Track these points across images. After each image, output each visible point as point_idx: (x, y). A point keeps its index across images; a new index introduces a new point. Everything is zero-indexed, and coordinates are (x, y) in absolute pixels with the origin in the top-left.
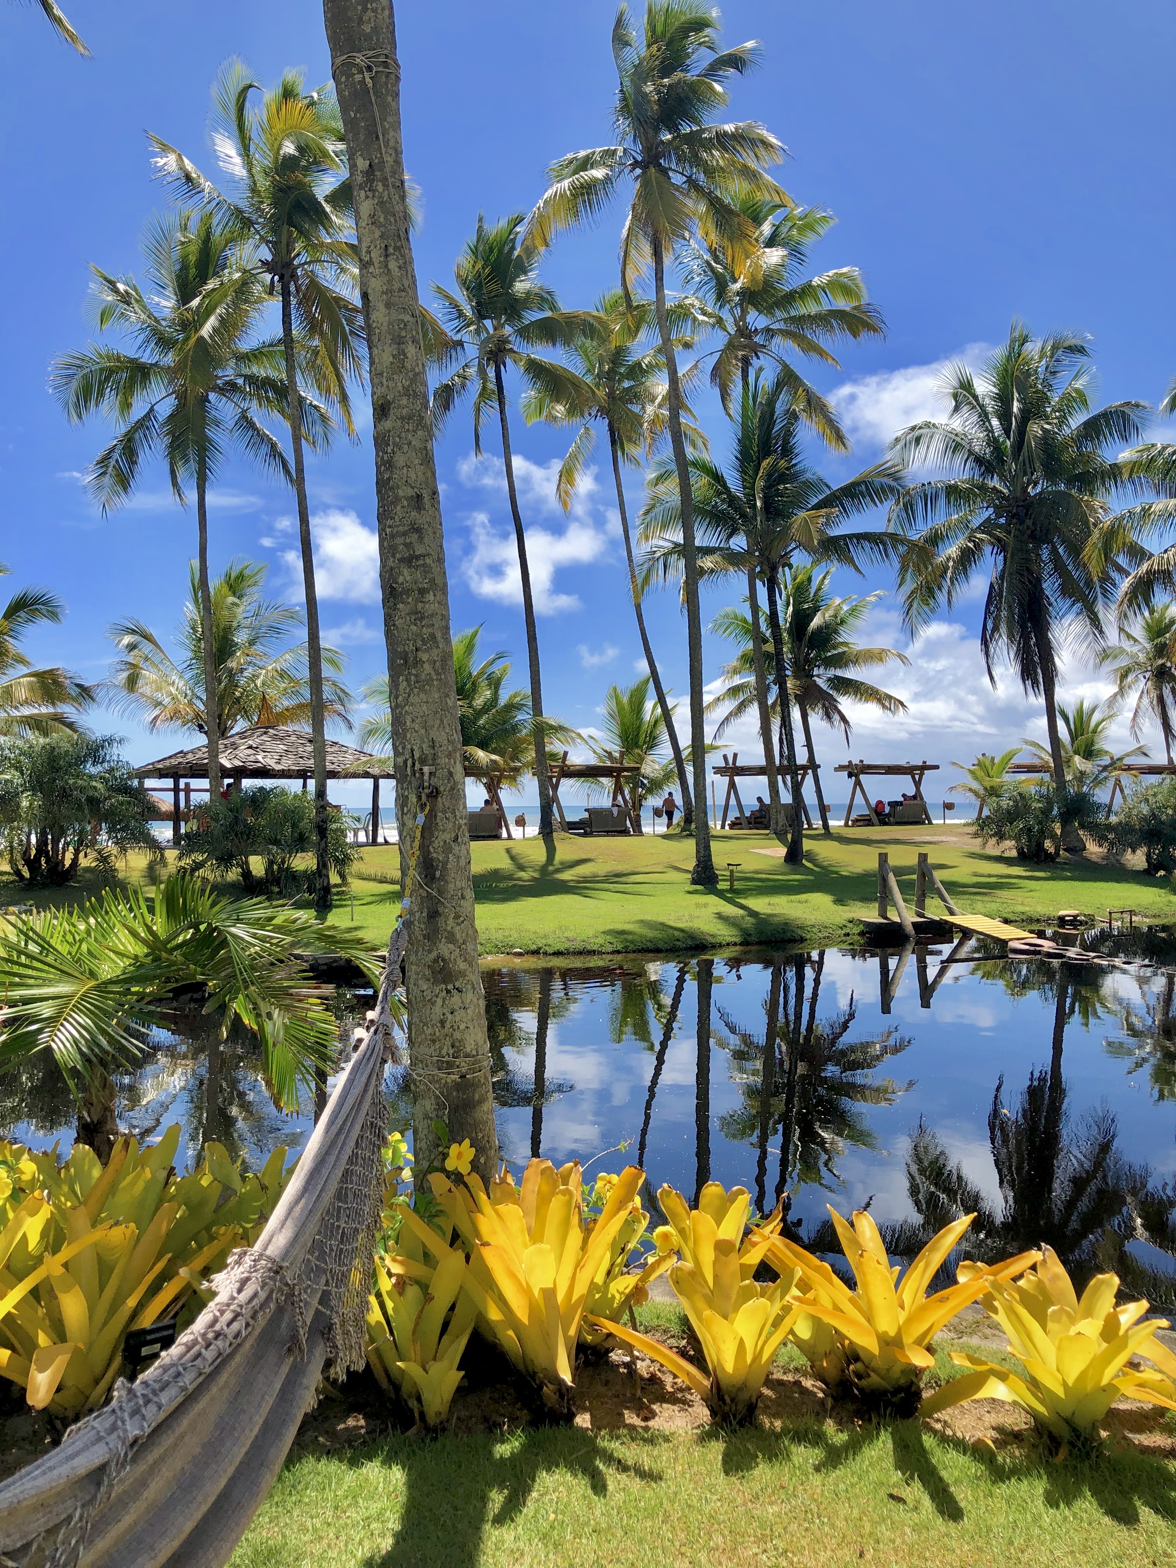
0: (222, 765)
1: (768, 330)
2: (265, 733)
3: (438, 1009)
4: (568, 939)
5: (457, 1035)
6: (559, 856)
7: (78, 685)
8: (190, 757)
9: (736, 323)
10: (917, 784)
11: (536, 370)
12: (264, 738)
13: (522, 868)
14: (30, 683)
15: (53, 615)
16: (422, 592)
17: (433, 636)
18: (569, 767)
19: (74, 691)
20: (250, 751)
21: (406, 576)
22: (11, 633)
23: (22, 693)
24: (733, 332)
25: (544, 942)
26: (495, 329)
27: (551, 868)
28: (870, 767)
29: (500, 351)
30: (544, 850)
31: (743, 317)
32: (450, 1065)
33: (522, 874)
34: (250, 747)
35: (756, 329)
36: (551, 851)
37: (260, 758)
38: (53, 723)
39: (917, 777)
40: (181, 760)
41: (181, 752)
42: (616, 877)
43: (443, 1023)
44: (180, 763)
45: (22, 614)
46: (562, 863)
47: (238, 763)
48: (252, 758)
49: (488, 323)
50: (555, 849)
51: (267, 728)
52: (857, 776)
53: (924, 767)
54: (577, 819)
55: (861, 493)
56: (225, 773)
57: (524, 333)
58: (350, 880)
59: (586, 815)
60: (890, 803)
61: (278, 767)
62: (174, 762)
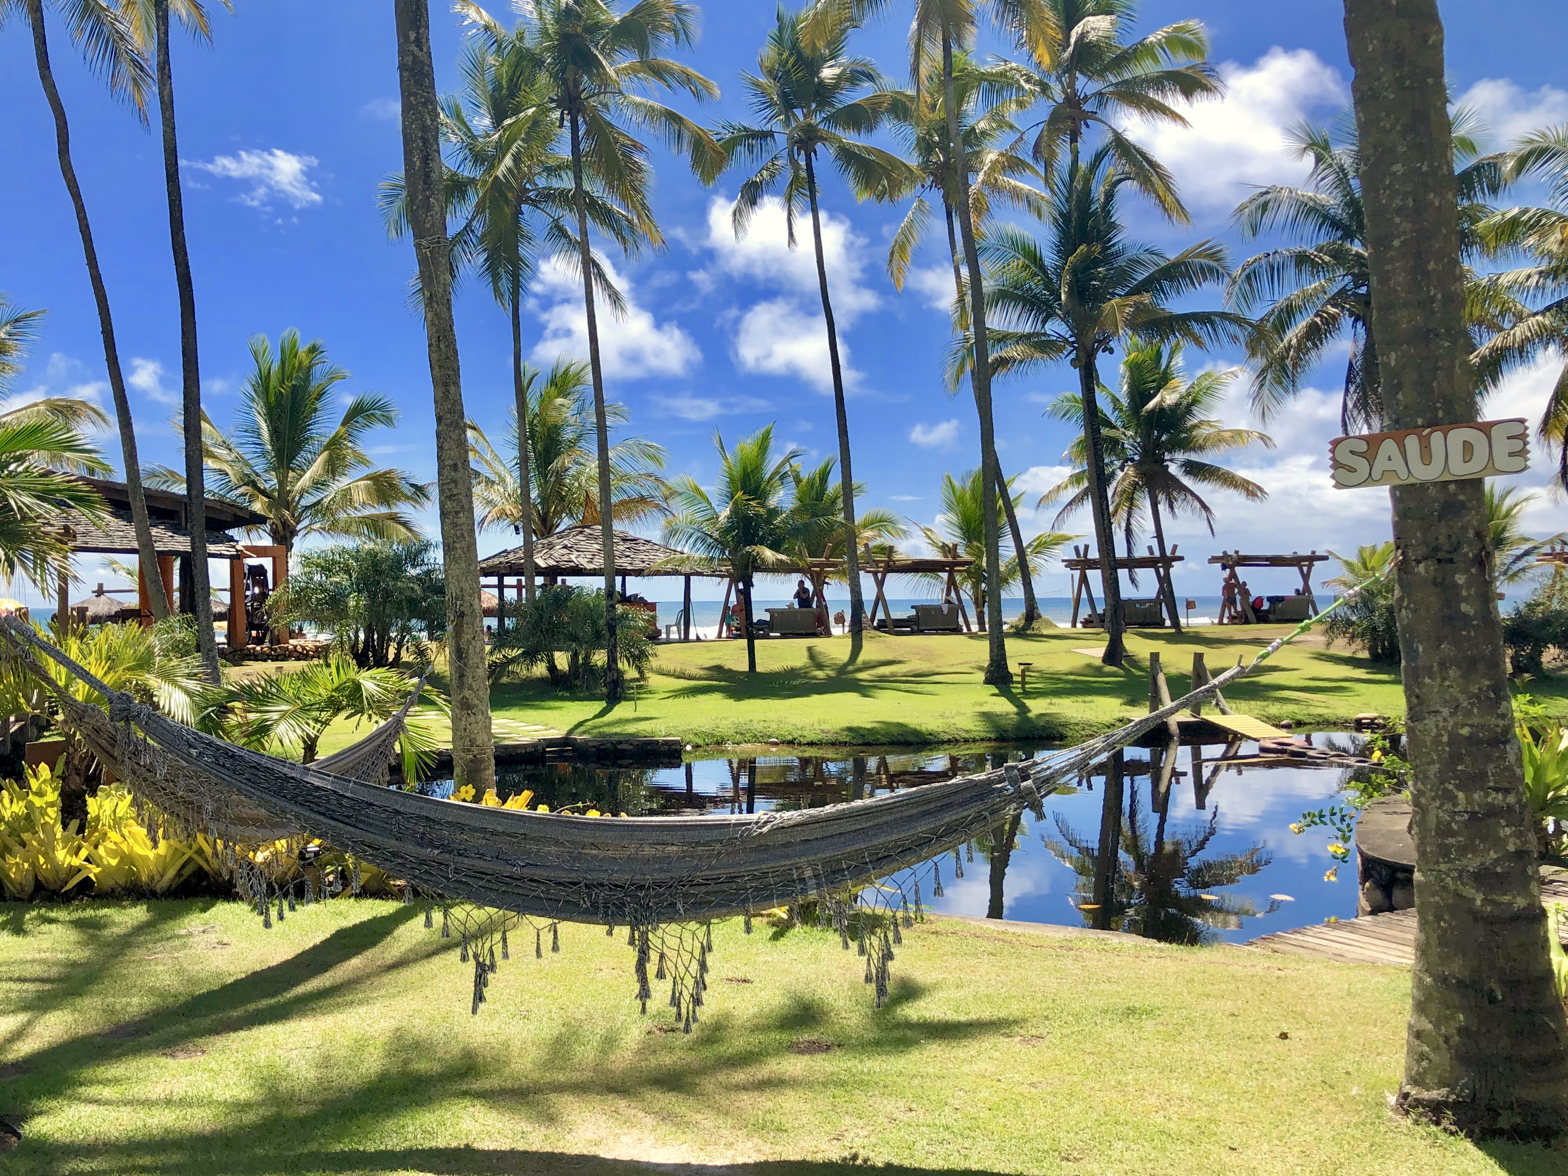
0: (536, 564)
1: (1100, 94)
2: (581, 532)
3: (463, 723)
4: (822, 731)
5: (473, 736)
6: (863, 657)
7: (412, 485)
8: (511, 556)
9: (1064, 91)
10: (1306, 577)
11: (848, 156)
12: (580, 537)
13: (820, 666)
14: (367, 486)
15: (388, 421)
16: (457, 513)
17: (462, 535)
18: (894, 562)
19: (408, 491)
20: (565, 551)
21: (449, 505)
22: (350, 438)
23: (360, 496)
24: (1060, 101)
25: (800, 732)
26: (805, 116)
27: (850, 668)
28: (1246, 558)
29: (810, 138)
30: (850, 648)
31: (1071, 84)
32: (469, 750)
33: (820, 674)
34: (565, 547)
35: (1086, 96)
36: (857, 648)
37: (573, 557)
38: (389, 522)
39: (1305, 569)
40: (502, 559)
41: (505, 551)
42: (919, 677)
43: (465, 730)
44: (501, 563)
45: (359, 419)
46: (864, 663)
47: (552, 563)
48: (565, 558)
49: (798, 112)
50: (861, 647)
51: (583, 527)
52: (1232, 568)
53: (1313, 558)
54: (905, 617)
55: (1181, 273)
56: (540, 572)
57: (834, 119)
58: (648, 674)
59: (913, 612)
60: (1270, 599)
61: (590, 566)
62: (496, 561)
